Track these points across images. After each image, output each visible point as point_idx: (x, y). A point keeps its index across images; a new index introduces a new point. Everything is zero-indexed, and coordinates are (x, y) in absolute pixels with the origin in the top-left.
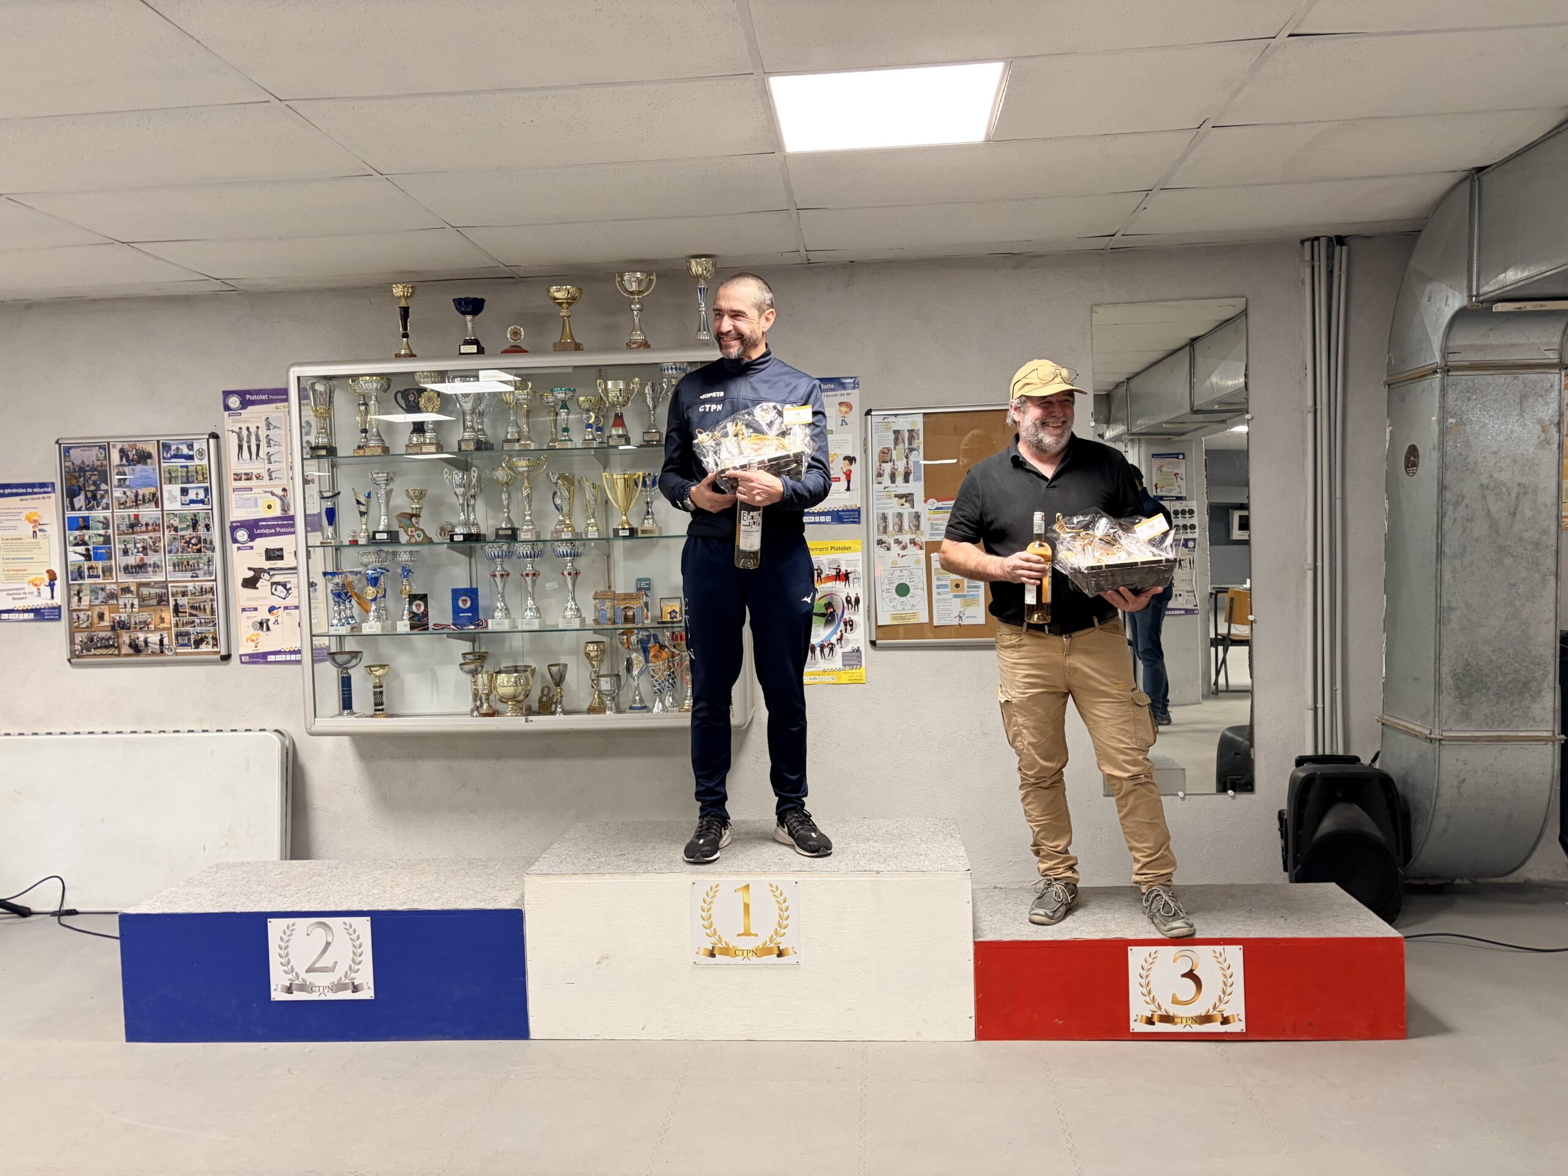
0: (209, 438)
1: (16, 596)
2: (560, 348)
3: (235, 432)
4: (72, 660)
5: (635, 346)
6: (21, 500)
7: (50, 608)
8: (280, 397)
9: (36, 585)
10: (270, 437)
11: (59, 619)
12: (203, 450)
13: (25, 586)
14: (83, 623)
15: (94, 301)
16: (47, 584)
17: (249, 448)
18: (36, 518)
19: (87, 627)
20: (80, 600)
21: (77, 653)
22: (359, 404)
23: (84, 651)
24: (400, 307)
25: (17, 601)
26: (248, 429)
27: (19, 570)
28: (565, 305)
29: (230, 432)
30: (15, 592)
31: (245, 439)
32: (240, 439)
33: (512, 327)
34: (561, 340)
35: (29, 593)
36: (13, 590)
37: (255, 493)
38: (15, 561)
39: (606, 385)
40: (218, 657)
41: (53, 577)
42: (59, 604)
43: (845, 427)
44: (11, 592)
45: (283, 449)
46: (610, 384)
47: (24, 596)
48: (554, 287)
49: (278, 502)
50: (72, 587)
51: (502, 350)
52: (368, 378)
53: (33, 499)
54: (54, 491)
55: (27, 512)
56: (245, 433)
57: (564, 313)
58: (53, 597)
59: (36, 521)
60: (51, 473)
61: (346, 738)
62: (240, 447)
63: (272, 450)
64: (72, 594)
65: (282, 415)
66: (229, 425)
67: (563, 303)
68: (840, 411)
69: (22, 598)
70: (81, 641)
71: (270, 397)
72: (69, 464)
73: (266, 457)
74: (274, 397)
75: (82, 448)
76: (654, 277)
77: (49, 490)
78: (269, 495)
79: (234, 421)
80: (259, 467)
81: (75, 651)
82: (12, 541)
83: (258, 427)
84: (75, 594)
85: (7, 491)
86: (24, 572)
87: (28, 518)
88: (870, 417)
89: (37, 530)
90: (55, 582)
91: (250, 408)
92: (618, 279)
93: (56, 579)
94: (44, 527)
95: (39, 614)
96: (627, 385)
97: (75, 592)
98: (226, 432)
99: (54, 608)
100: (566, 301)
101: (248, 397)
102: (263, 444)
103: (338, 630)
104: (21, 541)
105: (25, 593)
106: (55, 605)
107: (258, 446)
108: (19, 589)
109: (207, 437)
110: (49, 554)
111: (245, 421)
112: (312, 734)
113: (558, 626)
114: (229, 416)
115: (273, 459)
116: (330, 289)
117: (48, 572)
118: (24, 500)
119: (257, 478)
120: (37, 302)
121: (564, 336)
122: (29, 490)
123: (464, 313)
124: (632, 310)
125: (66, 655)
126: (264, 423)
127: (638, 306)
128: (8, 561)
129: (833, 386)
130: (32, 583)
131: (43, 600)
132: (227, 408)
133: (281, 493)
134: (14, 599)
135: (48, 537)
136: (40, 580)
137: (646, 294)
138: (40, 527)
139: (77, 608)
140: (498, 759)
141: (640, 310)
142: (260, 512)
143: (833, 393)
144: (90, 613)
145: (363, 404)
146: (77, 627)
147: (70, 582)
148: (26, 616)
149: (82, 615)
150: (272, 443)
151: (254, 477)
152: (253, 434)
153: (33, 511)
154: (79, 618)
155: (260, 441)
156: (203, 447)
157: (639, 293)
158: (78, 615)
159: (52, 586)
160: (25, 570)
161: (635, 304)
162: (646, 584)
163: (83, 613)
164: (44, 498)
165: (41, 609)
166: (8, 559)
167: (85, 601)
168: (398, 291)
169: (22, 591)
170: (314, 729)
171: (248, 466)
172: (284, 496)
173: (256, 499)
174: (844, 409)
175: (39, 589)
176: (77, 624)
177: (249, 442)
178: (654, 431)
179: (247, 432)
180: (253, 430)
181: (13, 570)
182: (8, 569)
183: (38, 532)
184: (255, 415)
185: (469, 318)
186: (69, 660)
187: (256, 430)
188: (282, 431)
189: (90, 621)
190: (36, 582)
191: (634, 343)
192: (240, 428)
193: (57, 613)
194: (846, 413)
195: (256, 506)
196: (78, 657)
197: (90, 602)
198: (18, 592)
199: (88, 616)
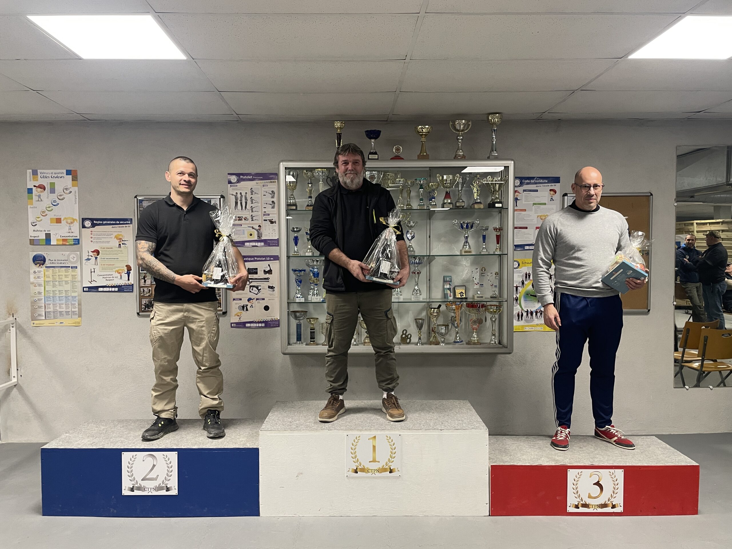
0: (221, 198)
1: (108, 279)
2: (421, 158)
3: (233, 195)
4: (140, 313)
5: (460, 158)
6: (112, 227)
7: (127, 285)
8: (258, 178)
9: (120, 273)
10: (252, 198)
11: (132, 292)
12: (216, 204)
13: (113, 273)
14: (147, 294)
15: (158, 122)
16: (126, 273)
17: (241, 203)
18: (121, 237)
19: (149, 296)
20: (145, 281)
21: (143, 309)
22: (308, 183)
23: (147, 309)
24: (337, 134)
25: (108, 281)
26: (241, 193)
27: (110, 265)
28: (424, 136)
29: (231, 195)
30: (107, 276)
31: (239, 199)
32: (236, 199)
33: (396, 146)
34: (421, 153)
35: (115, 277)
36: (106, 275)
37: (244, 228)
38: (108, 260)
39: (443, 177)
40: (221, 312)
41: (129, 269)
42: (132, 283)
43: (552, 201)
44: (105, 276)
45: (260, 205)
46: (445, 177)
47: (113, 279)
48: (420, 127)
49: (256, 232)
50: (141, 274)
51: (391, 158)
52: (320, 169)
53: (119, 227)
54: (131, 223)
55: (116, 234)
56: (239, 196)
57: (423, 139)
58: (129, 280)
59: (120, 239)
60: (132, 213)
61: (288, 356)
62: (236, 203)
63: (253, 205)
64: (141, 278)
65: (259, 187)
66: (231, 191)
67: (423, 134)
68: (550, 194)
69: (111, 280)
70: (145, 303)
71: (254, 177)
72: (141, 209)
73: (250, 209)
74: (256, 178)
75: (149, 201)
76: (470, 123)
77: (129, 222)
78: (251, 228)
79: (233, 189)
80: (246, 214)
81: (142, 308)
82: (107, 249)
83: (246, 193)
84: (142, 278)
85: (104, 222)
86: (113, 266)
87: (116, 237)
88: (566, 197)
89: (121, 243)
90: (131, 271)
91: (242, 183)
92: (451, 123)
93: (131, 270)
94: (125, 242)
95: (121, 289)
96: (454, 177)
97: (142, 277)
98: (229, 195)
99: (129, 285)
100: (425, 134)
101: (241, 177)
102: (249, 202)
103: (300, 300)
104: (112, 249)
105: (113, 277)
106: (130, 284)
107: (246, 203)
108: (110, 275)
109: (220, 197)
110: (128, 256)
111: (239, 190)
112: (284, 354)
113: (411, 299)
114: (231, 186)
115: (254, 210)
116: (288, 122)
117: (126, 266)
118: (114, 227)
119: (245, 220)
120: (126, 122)
121: (422, 152)
122: (118, 222)
123: (371, 138)
124: (458, 139)
125: (136, 309)
126: (250, 191)
127: (461, 137)
128: (103, 260)
129: (547, 181)
130: (118, 272)
131: (123, 281)
132: (230, 182)
133: (258, 228)
134: (106, 280)
135: (127, 248)
136: (121, 270)
137: (466, 131)
138: (123, 242)
139: (144, 286)
140: (368, 366)
141: (462, 139)
142: (246, 237)
143: (547, 184)
144: (151, 288)
145: (310, 183)
146: (142, 296)
147: (141, 272)
148: (113, 289)
149: (146, 289)
150: (254, 201)
151: (243, 219)
152: (243, 197)
153: (119, 233)
154: (144, 291)
155: (247, 200)
156: (216, 203)
157: (463, 131)
158: (143, 289)
159: (128, 274)
160: (114, 265)
161: (460, 136)
162: (450, 279)
163: (146, 288)
164: (126, 227)
165: (122, 285)
166: (104, 259)
167: (148, 282)
168: (338, 124)
169: (111, 276)
170: (287, 352)
171: (240, 213)
172: (259, 229)
173: (244, 230)
174: (552, 193)
175: (121, 275)
176: (143, 294)
177: (241, 200)
178: (461, 201)
179: (240, 195)
180: (243, 194)
181: (106, 265)
182: (104, 264)
183: (121, 245)
184: (245, 186)
185: (373, 140)
186: (138, 314)
187: (245, 194)
188: (260, 195)
189: (151, 293)
190: (119, 271)
191: (459, 156)
192: (237, 193)
193: (131, 288)
194: (553, 194)
195: (244, 234)
196: (143, 312)
197: (151, 282)
198: (109, 276)
199: (150, 290)
